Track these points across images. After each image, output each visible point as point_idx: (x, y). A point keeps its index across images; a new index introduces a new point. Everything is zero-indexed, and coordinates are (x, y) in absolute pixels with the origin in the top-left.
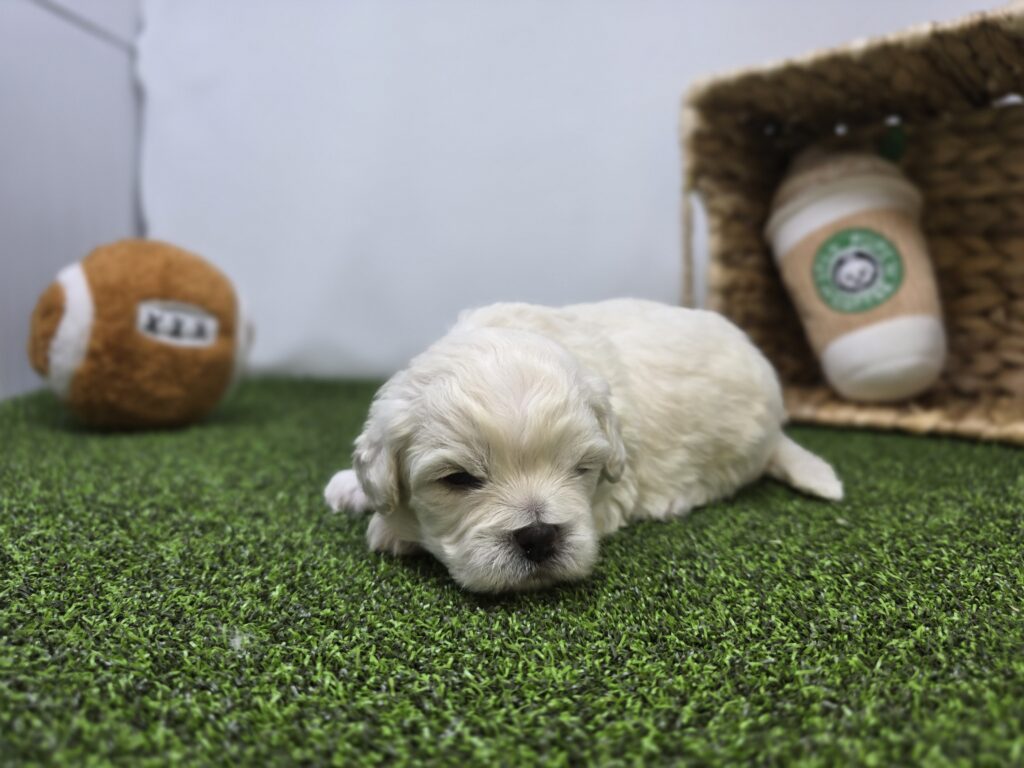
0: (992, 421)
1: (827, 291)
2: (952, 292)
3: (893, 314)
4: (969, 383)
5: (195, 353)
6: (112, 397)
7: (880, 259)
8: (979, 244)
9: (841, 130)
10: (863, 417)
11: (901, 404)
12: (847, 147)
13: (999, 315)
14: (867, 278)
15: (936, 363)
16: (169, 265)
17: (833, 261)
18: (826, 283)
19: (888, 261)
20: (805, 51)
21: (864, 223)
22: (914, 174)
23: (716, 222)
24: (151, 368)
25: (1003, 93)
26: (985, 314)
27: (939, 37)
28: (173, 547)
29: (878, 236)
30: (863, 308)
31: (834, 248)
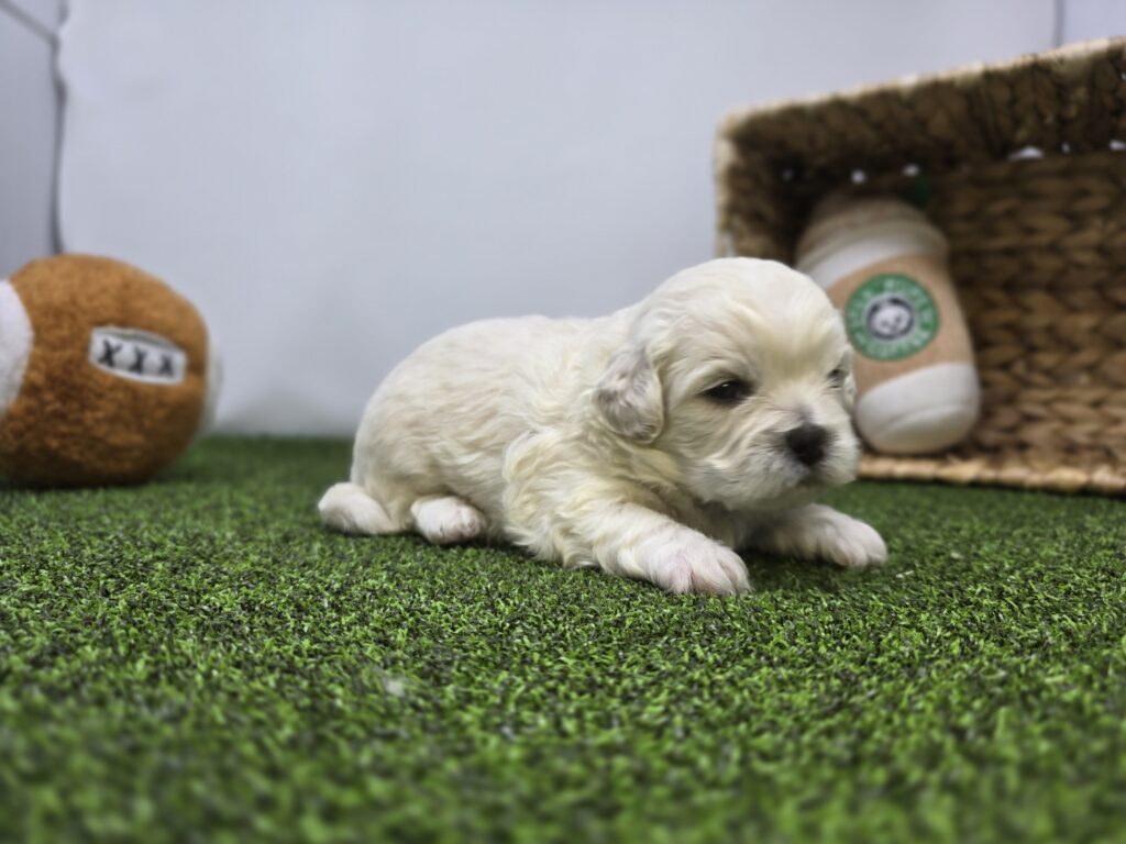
0: (1034, 470)
1: (861, 339)
2: (981, 343)
3: (931, 361)
4: (990, 437)
5: (160, 389)
7: (916, 305)
8: (998, 296)
9: (858, 177)
10: (903, 468)
11: (939, 455)
12: (865, 194)
13: (1020, 368)
14: (903, 325)
15: (972, 412)
16: (126, 286)
17: (867, 307)
18: (860, 329)
19: (923, 308)
20: (854, 84)
21: (899, 268)
22: (938, 220)
24: (107, 408)
25: (1023, 145)
26: (1005, 366)
27: (990, 77)
28: (225, 599)
29: (913, 283)
30: (900, 355)
31: (867, 294)
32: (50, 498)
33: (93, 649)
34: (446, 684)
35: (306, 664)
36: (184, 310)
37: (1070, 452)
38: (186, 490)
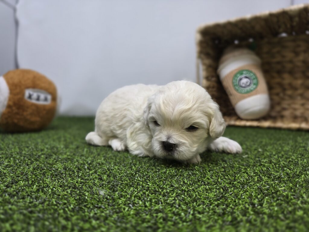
0: (284, 123)
1: (237, 88)
2: (270, 88)
3: (256, 94)
4: (273, 114)
5: (44, 106)
6: (16, 121)
7: (252, 78)
8: (275, 75)
9: (236, 42)
10: (248, 124)
12: (238, 47)
13: (281, 95)
14: (248, 84)
15: (267, 107)
16: (35, 77)
17: (238, 79)
18: (237, 85)
19: (254, 79)
21: (247, 68)
22: (258, 54)
23: (204, 67)
24: (30, 111)
25: (282, 33)
26: (277, 94)
28: (59, 166)
29: (251, 72)
30: (248, 92)
31: (238, 75)
32: (15, 136)
33: (23, 182)
34: (116, 192)
35: (79, 186)
36: (50, 84)
37: (295, 118)
38: (51, 133)
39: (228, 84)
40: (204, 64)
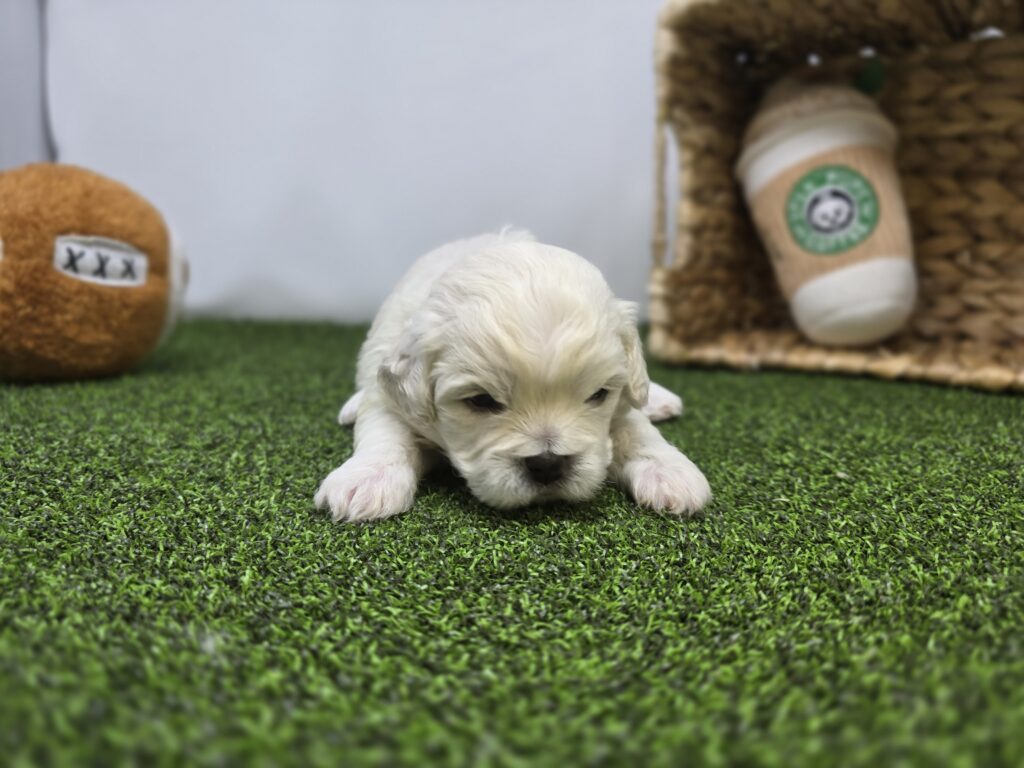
0: (962, 366)
1: (801, 231)
2: (922, 232)
3: (867, 256)
4: (930, 326)
5: (124, 292)
6: (30, 344)
8: (949, 184)
9: (814, 60)
10: (833, 361)
11: (869, 348)
12: (818, 79)
13: (965, 258)
14: (842, 218)
15: (906, 306)
16: (87, 194)
17: (808, 200)
18: (800, 223)
19: (865, 200)
21: (842, 160)
22: (890, 109)
23: (688, 156)
24: (74, 311)
25: (984, 26)
26: (951, 256)
29: (855, 174)
30: (838, 249)
31: (809, 186)
34: (261, 642)
35: (150, 608)
36: (146, 214)
37: (1005, 345)
39: (770, 217)
40: (684, 144)
